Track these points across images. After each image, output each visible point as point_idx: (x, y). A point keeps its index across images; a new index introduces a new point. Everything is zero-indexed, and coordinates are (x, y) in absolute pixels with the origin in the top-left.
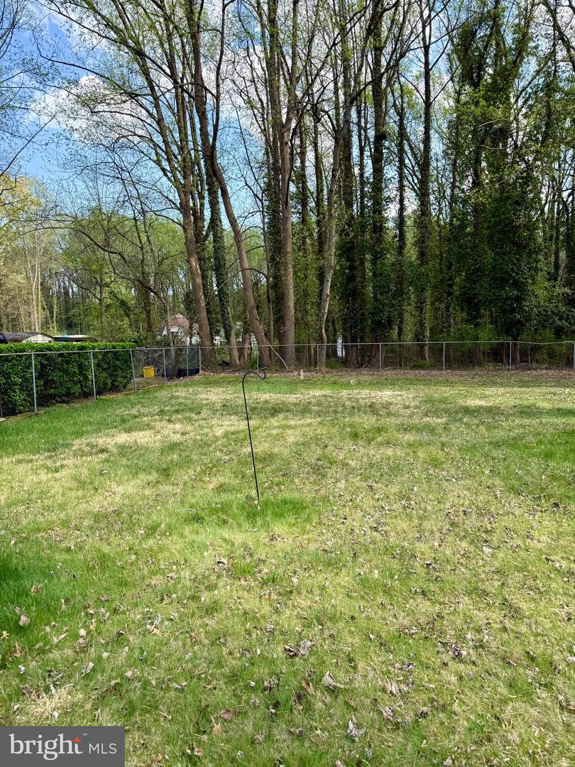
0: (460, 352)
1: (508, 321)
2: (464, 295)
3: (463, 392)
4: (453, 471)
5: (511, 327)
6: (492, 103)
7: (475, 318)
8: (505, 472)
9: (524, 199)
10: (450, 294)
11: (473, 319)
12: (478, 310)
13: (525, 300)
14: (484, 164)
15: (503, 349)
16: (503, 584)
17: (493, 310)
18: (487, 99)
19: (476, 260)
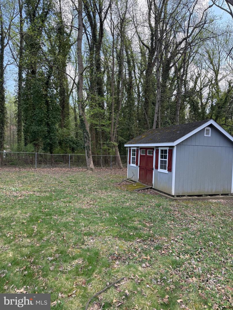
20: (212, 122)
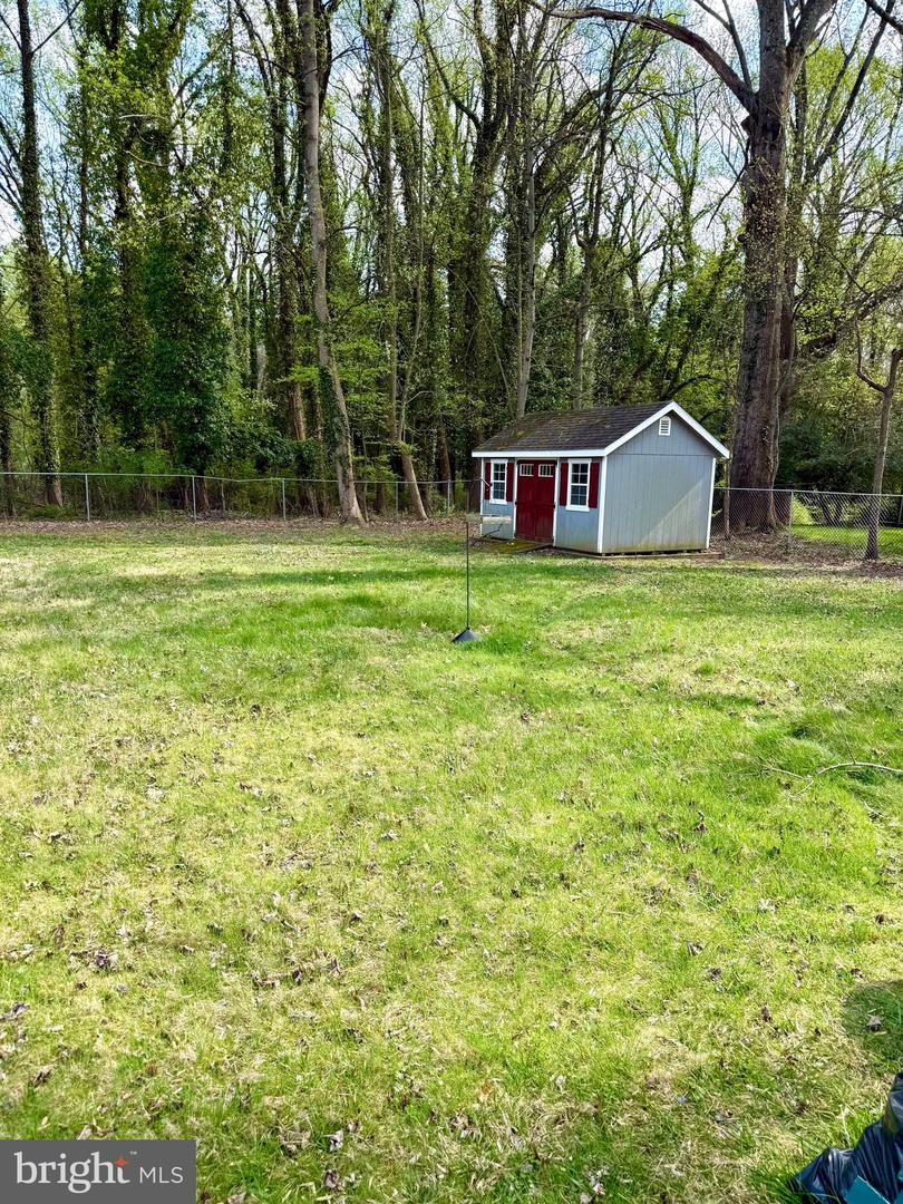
0: (116, 490)
1: (188, 444)
2: (115, 397)
3: (120, 555)
4: (101, 681)
5: (195, 454)
6: (138, 84)
7: (136, 436)
8: (185, 671)
9: (198, 254)
10: (90, 393)
11: (132, 437)
12: (138, 424)
13: (212, 413)
14: (134, 184)
15: (184, 487)
16: (177, 838)
17: (164, 424)
18: (131, 76)
19: (130, 342)
20: (672, 406)
